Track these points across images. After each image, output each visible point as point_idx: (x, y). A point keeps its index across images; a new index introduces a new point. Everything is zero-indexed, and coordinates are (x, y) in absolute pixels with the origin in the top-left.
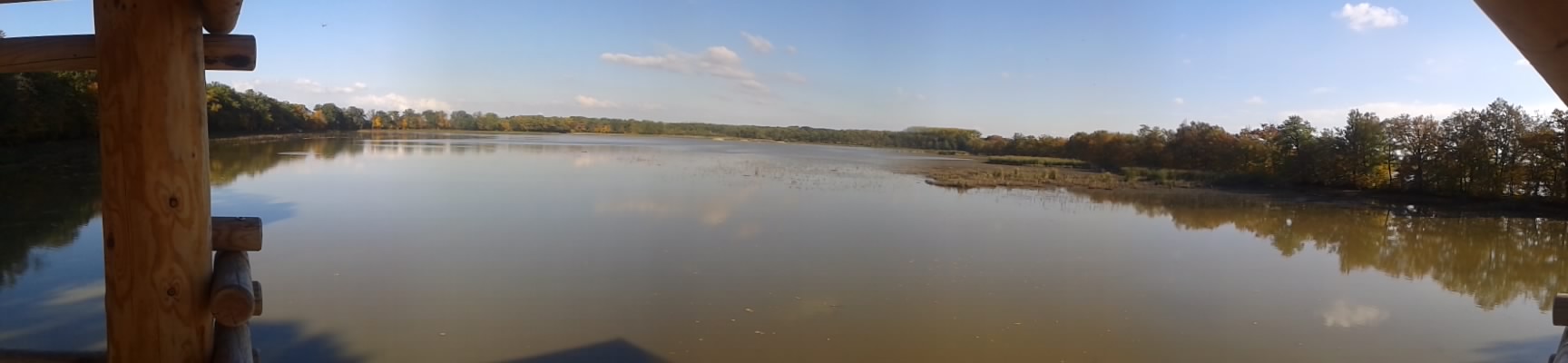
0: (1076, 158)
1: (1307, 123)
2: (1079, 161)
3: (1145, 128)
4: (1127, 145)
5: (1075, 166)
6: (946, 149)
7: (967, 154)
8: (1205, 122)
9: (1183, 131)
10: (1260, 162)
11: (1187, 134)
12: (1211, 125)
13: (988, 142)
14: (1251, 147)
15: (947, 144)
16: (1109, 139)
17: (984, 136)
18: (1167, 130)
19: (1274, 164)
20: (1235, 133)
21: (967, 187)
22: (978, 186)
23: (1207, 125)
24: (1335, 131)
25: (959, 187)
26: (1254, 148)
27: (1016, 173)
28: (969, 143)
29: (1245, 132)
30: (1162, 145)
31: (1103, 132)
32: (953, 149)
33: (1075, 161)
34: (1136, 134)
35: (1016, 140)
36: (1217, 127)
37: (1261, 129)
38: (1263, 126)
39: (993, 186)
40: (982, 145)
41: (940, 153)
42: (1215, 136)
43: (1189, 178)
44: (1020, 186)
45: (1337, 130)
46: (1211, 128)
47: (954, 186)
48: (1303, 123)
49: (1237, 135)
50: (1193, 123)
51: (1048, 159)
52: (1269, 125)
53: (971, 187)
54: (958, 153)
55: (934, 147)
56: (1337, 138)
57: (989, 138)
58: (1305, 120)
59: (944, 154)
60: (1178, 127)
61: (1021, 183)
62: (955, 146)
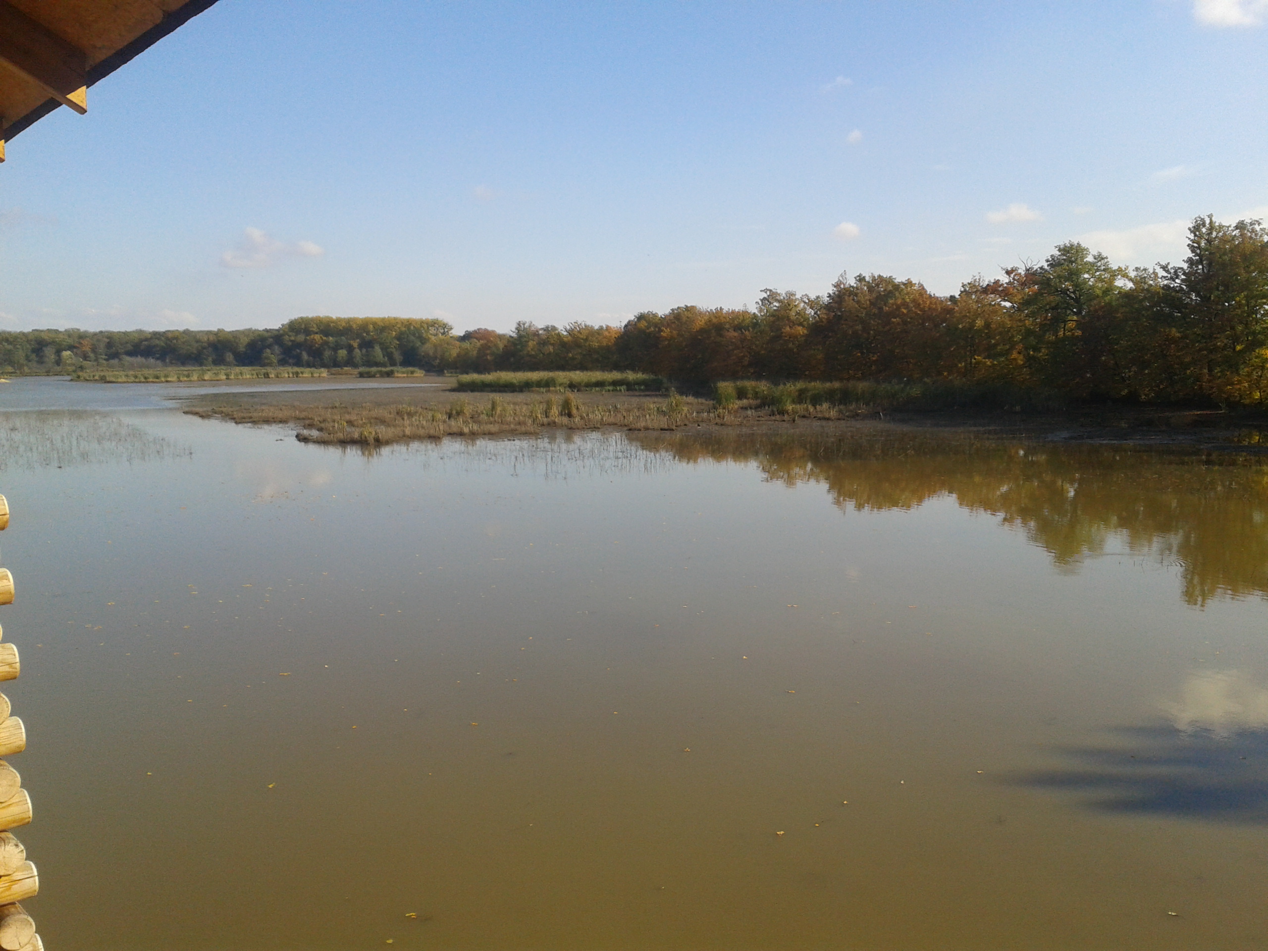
0: (633, 370)
1: (1100, 257)
2: (640, 376)
3: (772, 296)
4: (733, 334)
5: (630, 386)
6: (377, 364)
7: (419, 373)
8: (885, 275)
9: (842, 295)
10: (1001, 355)
11: (849, 302)
12: (900, 278)
13: (466, 345)
14: (979, 323)
15: (378, 351)
16: (700, 323)
17: (458, 331)
18: (813, 297)
19: (1029, 359)
20: (948, 295)
21: (379, 443)
22: (405, 439)
23: (889, 281)
24: (1161, 273)
25: (362, 443)
26: (987, 325)
27: (493, 408)
28: (428, 349)
29: (972, 290)
30: (801, 330)
31: (687, 308)
32: (393, 364)
33: (631, 376)
34: (753, 309)
35: (520, 337)
36: (909, 284)
37: (1005, 279)
38: (1008, 273)
39: (434, 438)
40: (454, 353)
41: (361, 375)
42: (905, 304)
43: (843, 398)
44: (491, 435)
45: (1164, 268)
46: (897, 287)
47: (353, 442)
48: (1090, 259)
49: (952, 298)
50: (861, 279)
51: (577, 376)
52: (1022, 271)
53: (388, 443)
54: (400, 372)
55: (350, 362)
56: (1167, 287)
57: (468, 337)
58: (1094, 251)
59: (370, 376)
60: (831, 290)
61: (494, 428)
62: (398, 356)
